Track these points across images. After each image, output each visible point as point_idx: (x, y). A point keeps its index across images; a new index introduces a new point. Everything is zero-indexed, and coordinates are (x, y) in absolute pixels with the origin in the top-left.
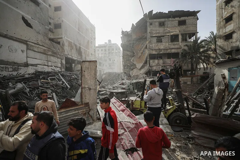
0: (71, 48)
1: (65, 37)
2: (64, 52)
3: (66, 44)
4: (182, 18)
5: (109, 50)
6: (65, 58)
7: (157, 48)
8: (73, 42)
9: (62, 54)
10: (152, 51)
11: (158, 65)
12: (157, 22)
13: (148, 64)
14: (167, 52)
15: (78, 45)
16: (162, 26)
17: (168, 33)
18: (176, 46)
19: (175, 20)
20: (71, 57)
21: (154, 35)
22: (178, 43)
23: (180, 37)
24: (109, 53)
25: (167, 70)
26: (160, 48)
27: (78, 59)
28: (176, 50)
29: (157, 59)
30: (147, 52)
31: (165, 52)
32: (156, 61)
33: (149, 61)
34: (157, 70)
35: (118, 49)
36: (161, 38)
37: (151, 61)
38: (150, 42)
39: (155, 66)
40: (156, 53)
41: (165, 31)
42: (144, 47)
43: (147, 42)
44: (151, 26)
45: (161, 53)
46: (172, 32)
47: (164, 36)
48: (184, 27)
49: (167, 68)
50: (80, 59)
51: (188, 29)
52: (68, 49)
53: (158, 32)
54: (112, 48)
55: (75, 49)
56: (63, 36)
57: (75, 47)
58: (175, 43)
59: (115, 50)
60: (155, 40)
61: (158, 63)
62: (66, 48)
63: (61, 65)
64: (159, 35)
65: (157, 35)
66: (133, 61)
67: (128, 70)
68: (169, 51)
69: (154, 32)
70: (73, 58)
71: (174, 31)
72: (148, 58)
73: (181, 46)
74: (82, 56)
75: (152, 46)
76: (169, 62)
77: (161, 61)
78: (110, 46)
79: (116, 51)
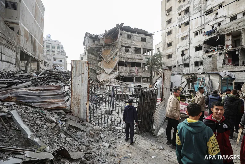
0: (27, 40)
1: (22, 24)
2: (20, 43)
3: (22, 33)
4: (144, 36)
5: (47, 47)
6: (20, 52)
7: (125, 57)
8: (29, 32)
9: (18, 46)
10: (121, 58)
11: (126, 71)
12: (126, 34)
13: (118, 70)
14: (133, 61)
15: (34, 37)
16: (129, 38)
17: (134, 45)
18: (139, 58)
19: (139, 36)
20: (26, 51)
21: (123, 45)
22: (140, 55)
23: (142, 50)
24: (48, 51)
25: (133, 77)
26: (127, 57)
27: (33, 56)
28: (139, 60)
29: (125, 66)
30: (117, 59)
31: (131, 61)
32: (124, 68)
33: (119, 67)
34: (124, 76)
35: (61, 48)
36: (129, 48)
37: (120, 67)
38: (120, 50)
39: (124, 72)
40: (124, 61)
41: (132, 43)
42: (114, 54)
43: (118, 50)
44: (121, 36)
45: (128, 61)
46: (137, 45)
47: (130, 47)
48: (144, 43)
49: (132, 75)
50: (35, 55)
51: (147, 46)
52: (23, 40)
53: (126, 42)
54: (53, 45)
55: (30, 42)
56: (20, 22)
57: (30, 39)
58: (139, 55)
59: (56, 48)
60: (123, 49)
61: (126, 70)
62: (22, 38)
63: (16, 61)
64: (127, 46)
65: (126, 45)
66: (100, 65)
67: (92, 74)
68: (134, 61)
69: (124, 42)
70: (29, 53)
71: (138, 45)
72: (118, 64)
73: (142, 58)
74: (36, 52)
75: (122, 54)
76: (134, 70)
77: (128, 69)
78: (50, 42)
79: (59, 50)
